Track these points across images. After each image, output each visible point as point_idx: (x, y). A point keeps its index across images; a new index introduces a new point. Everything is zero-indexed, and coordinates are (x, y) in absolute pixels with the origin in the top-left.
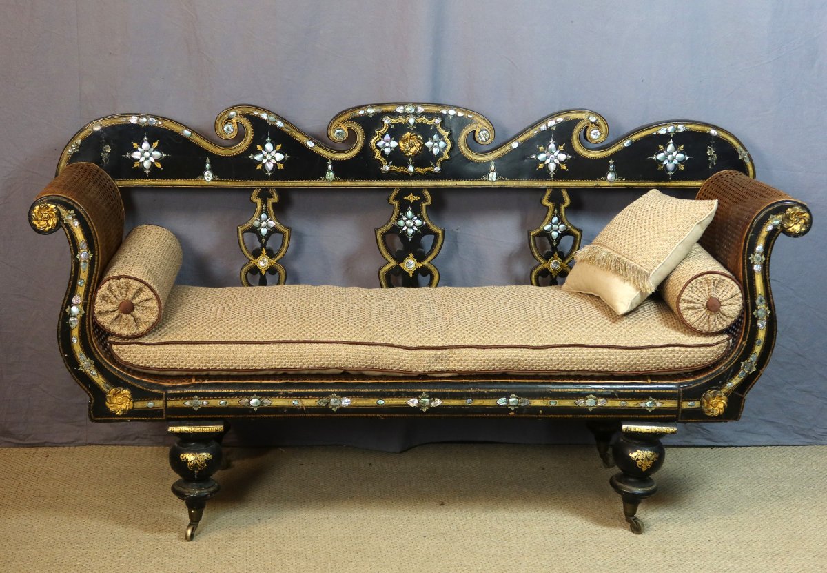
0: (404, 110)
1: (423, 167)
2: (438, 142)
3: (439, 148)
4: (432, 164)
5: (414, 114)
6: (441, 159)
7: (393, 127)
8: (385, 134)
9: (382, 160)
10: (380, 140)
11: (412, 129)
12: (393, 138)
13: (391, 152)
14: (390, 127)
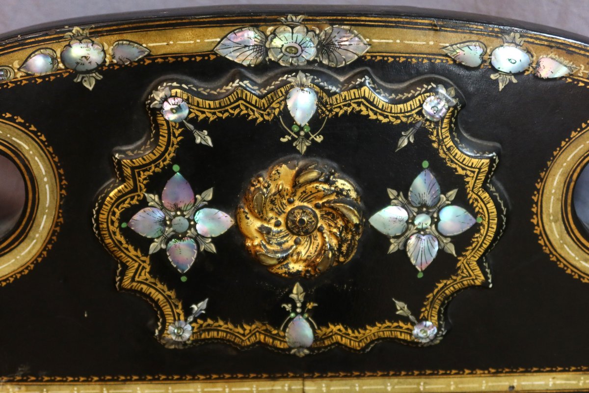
0: (263, 49)
1: (356, 322)
2: (433, 209)
3: (440, 235)
4: (401, 308)
5: (312, 69)
6: (448, 286)
7: (203, 138)
8: (167, 173)
9: (159, 293)
10: (144, 204)
11: (303, 147)
12: (209, 195)
13: (203, 256)
14: (188, 136)
